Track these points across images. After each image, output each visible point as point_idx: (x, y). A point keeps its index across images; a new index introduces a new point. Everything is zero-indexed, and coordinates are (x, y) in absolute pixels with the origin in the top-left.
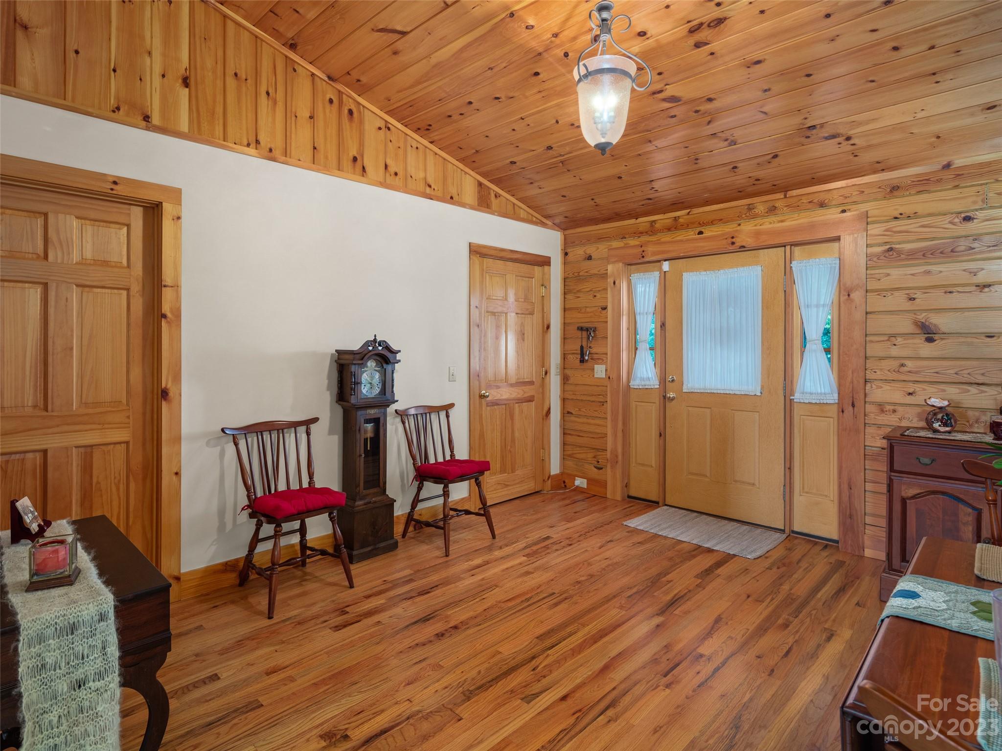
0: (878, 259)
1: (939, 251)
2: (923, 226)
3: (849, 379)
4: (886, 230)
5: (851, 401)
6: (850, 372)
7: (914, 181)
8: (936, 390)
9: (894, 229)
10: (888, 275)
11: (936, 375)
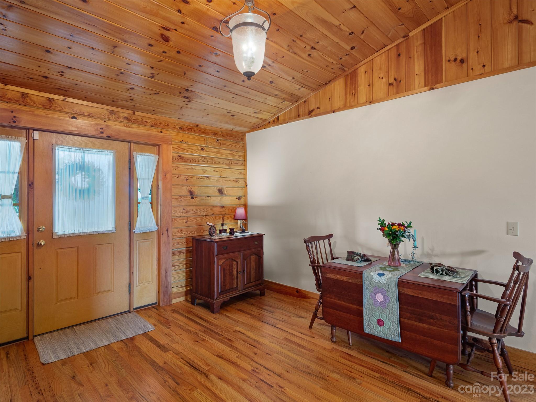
0: (175, 159)
1: (195, 160)
2: (190, 148)
3: (166, 218)
4: (178, 147)
5: (166, 229)
6: (166, 214)
7: (186, 128)
8: (194, 219)
9: (181, 147)
10: (179, 168)
11: (194, 213)
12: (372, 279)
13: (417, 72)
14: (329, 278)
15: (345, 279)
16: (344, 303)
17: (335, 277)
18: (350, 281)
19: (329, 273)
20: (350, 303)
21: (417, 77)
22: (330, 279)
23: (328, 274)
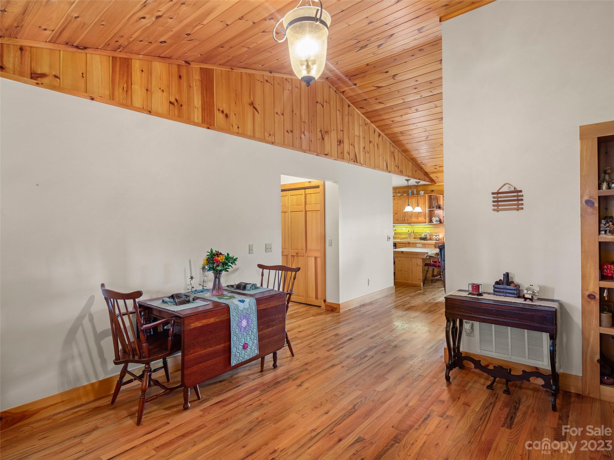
12: (238, 308)
13: (196, 105)
14: (193, 328)
15: (212, 320)
16: (211, 349)
17: (201, 323)
18: (217, 320)
19: (193, 323)
20: (216, 346)
21: (196, 110)
22: (195, 328)
23: (192, 325)
